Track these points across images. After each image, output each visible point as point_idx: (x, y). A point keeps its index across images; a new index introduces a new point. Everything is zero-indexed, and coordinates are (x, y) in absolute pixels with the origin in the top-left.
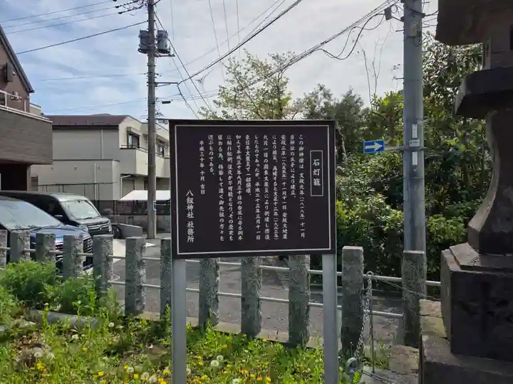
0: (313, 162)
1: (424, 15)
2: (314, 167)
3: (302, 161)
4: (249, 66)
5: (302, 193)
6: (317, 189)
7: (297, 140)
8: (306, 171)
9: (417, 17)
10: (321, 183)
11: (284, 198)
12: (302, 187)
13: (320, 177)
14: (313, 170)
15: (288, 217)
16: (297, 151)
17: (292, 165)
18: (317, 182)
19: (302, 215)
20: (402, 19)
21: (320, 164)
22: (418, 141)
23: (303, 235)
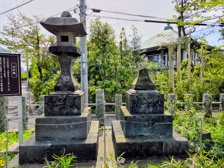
0: (12, 67)
1: (86, 15)
2: (13, 68)
3: (8, 66)
4: (21, 18)
5: (8, 76)
6: (14, 75)
7: (6, 60)
8: (10, 69)
9: (84, 15)
10: (16, 73)
11: (1, 78)
12: (8, 74)
13: (15, 71)
14: (12, 69)
15: (3, 84)
16: (6, 63)
17: (4, 67)
18: (14, 73)
19: (9, 84)
20: (79, 15)
21: (15, 67)
22: (85, 60)
23: (9, 90)
